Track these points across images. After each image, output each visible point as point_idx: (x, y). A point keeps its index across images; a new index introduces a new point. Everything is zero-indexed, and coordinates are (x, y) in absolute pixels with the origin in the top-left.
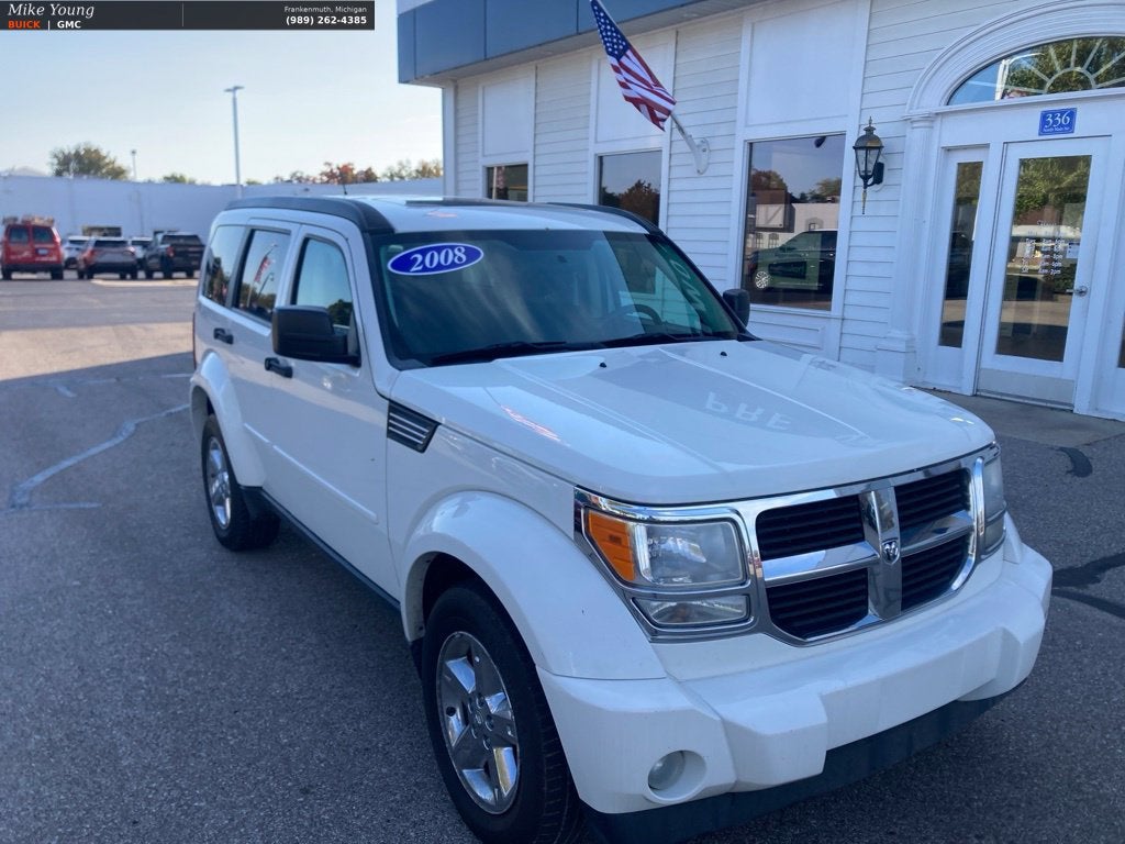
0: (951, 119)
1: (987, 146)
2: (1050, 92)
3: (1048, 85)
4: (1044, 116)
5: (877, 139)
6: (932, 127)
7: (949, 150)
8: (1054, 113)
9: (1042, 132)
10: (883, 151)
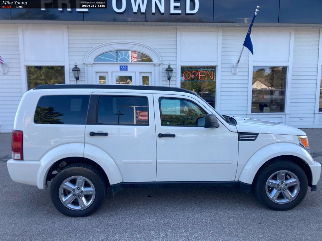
0: (97, 65)
1: (107, 72)
2: (119, 61)
3: (119, 60)
4: (120, 67)
5: (79, 68)
6: (92, 67)
7: (96, 72)
8: (123, 66)
9: (120, 70)
10: (81, 71)
